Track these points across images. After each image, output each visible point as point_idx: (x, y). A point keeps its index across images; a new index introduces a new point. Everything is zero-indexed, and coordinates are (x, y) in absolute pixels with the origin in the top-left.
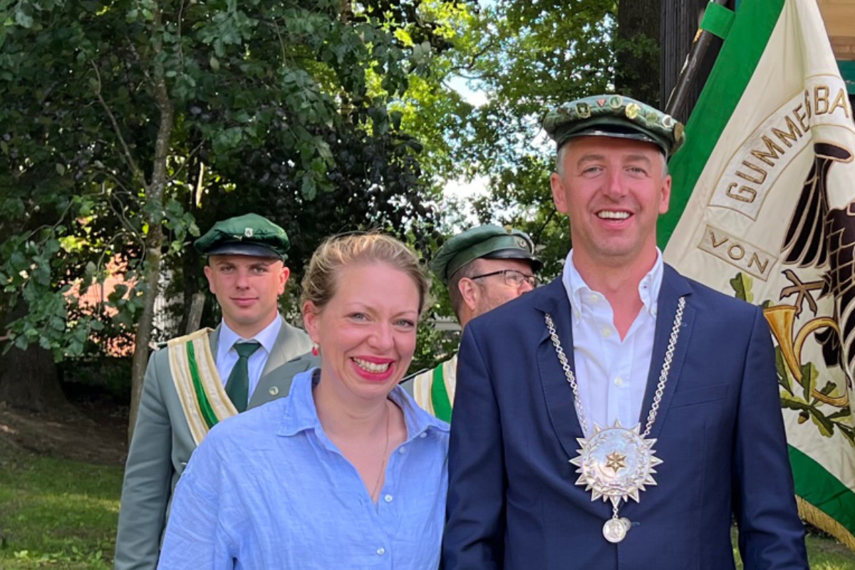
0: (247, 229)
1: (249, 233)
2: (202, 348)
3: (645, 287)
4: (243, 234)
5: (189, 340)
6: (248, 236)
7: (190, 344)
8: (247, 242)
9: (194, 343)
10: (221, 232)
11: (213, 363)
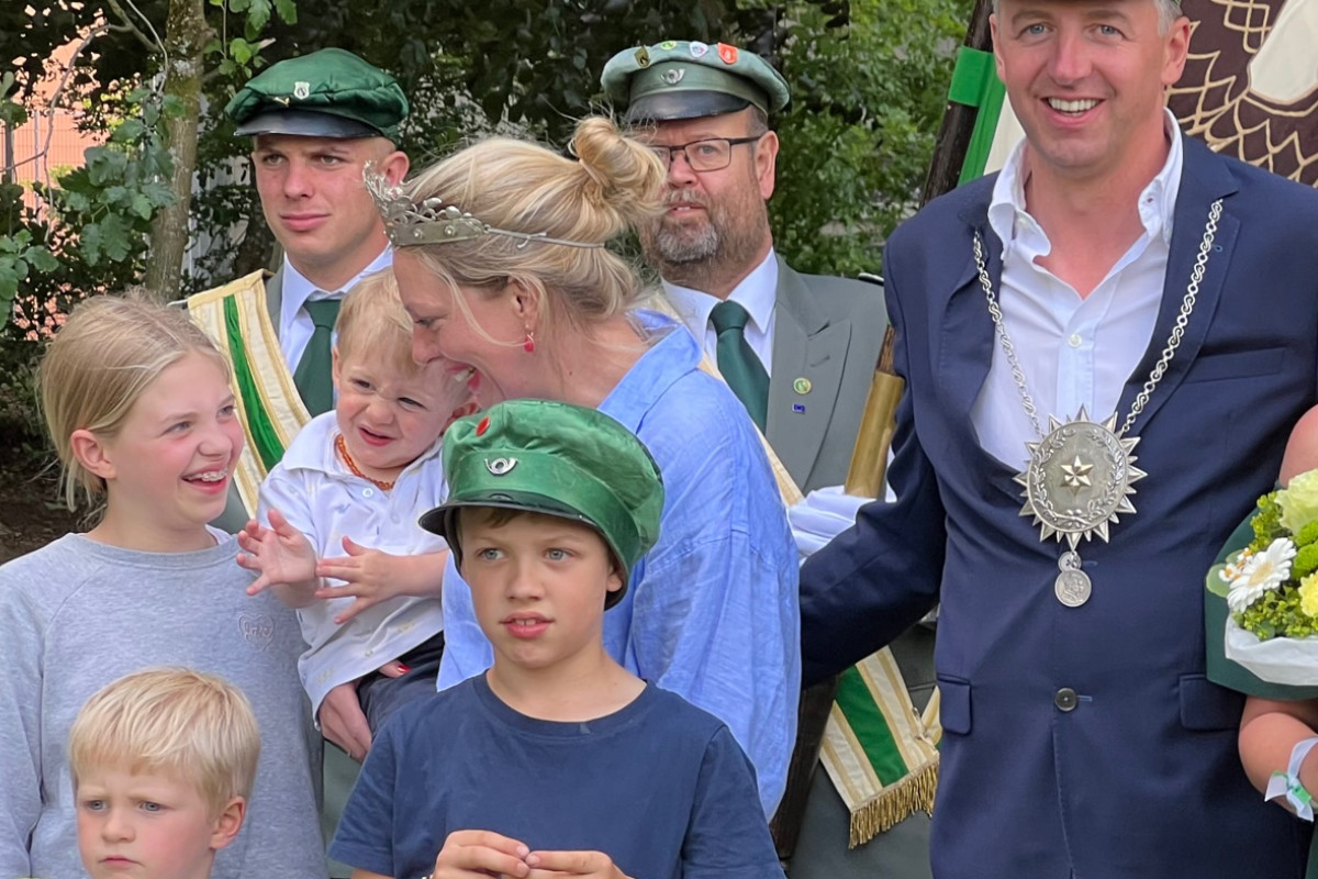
0: (298, 85)
1: (302, 90)
2: (254, 309)
3: (1150, 200)
4: (290, 95)
5: (226, 295)
6: (301, 97)
7: (229, 302)
8: (297, 109)
9: (238, 299)
10: (255, 93)
11: (274, 338)
